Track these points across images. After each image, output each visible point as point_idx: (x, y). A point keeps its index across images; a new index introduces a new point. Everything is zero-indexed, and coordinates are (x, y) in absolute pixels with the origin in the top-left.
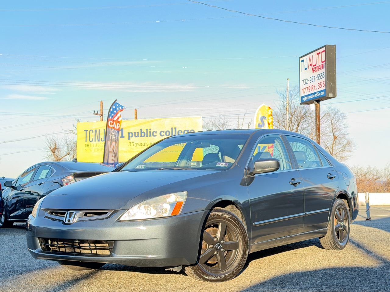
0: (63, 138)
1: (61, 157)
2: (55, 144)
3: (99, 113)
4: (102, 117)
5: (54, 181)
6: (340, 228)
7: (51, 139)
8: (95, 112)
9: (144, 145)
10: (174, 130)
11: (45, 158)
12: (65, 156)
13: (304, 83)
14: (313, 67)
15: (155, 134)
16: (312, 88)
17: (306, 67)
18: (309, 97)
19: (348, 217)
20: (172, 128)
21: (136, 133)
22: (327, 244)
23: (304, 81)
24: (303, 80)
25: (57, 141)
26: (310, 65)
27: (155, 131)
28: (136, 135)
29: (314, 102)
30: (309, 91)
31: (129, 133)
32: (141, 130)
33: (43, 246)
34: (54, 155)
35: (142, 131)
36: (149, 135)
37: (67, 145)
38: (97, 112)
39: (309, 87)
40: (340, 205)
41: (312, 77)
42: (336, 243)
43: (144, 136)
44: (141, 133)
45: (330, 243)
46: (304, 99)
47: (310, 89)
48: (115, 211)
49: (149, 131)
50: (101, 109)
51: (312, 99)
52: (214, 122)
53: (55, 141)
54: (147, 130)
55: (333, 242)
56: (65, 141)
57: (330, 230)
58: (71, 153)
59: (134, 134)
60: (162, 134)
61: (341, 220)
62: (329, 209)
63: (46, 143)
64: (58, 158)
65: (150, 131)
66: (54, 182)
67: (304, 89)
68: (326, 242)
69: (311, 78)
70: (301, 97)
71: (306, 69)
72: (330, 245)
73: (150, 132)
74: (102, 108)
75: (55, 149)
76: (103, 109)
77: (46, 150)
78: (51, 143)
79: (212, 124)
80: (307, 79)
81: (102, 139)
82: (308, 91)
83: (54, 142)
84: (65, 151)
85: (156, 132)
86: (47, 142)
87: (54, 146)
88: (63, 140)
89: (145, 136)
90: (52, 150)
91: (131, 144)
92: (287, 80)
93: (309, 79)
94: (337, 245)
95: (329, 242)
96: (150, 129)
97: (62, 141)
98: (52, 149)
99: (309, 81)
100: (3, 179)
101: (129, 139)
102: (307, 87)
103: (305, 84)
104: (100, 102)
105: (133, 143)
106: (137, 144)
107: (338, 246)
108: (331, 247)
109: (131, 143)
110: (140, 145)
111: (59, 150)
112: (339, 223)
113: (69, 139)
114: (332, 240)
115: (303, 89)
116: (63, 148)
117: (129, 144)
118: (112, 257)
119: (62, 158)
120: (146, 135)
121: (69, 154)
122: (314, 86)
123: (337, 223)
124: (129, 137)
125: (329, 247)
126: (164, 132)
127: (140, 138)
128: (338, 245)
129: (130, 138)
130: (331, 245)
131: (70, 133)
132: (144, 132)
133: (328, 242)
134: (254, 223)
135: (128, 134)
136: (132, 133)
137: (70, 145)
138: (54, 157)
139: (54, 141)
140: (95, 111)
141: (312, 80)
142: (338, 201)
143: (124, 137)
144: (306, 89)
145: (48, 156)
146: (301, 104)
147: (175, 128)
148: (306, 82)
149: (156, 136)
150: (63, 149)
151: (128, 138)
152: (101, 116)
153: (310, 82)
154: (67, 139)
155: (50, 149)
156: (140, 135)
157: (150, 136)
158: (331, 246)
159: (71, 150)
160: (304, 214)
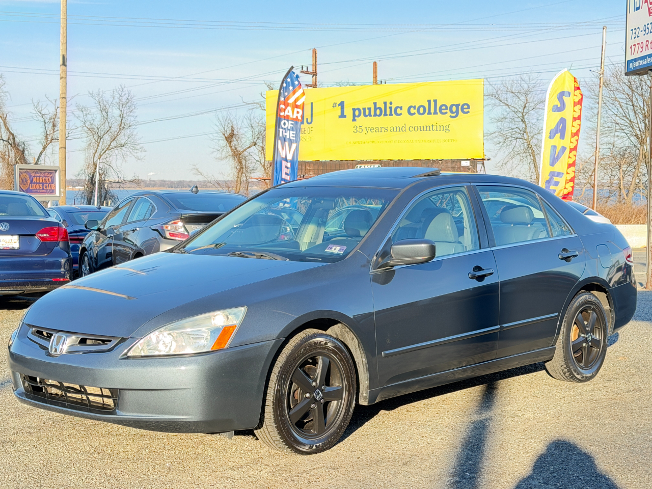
0: (246, 117)
1: (242, 150)
2: (232, 127)
3: (310, 70)
4: (316, 78)
5: (153, 227)
6: (584, 345)
7: (225, 118)
8: (302, 69)
9: (380, 130)
10: (432, 104)
11: (215, 150)
12: (249, 147)
13: (634, 36)
14: (650, 6)
15: (399, 111)
16: (647, 46)
17: (638, 6)
18: (640, 63)
19: (603, 324)
20: (429, 101)
21: (367, 109)
22: (557, 371)
23: (634, 31)
24: (632, 30)
25: (235, 123)
26: (645, 3)
27: (400, 106)
28: (366, 113)
29: (649, 71)
30: (641, 52)
31: (354, 110)
32: (375, 104)
33: (26, 384)
34: (231, 147)
35: (377, 107)
36: (388, 112)
37: (252, 127)
38: (307, 68)
39: (642, 43)
40: (586, 304)
41: (648, 24)
42: (574, 372)
43: (380, 115)
44: (376, 109)
45: (563, 370)
46: (632, 66)
47: (642, 48)
48: (123, 340)
49: (388, 105)
50: (313, 64)
51: (645, 67)
52: (509, 88)
53: (231, 121)
54: (385, 103)
55: (566, 370)
56: (249, 122)
57: (562, 349)
58: (259, 142)
59: (362, 111)
60: (412, 111)
61: (588, 331)
62: (557, 314)
63: (217, 126)
64: (237, 151)
65: (391, 106)
66: (153, 230)
67: (633, 47)
68: (556, 368)
69: (645, 25)
70: (628, 61)
71: (638, 9)
72: (562, 373)
73: (391, 108)
74: (316, 62)
75: (232, 135)
76: (318, 63)
77: (217, 138)
78: (225, 126)
79: (507, 91)
80: (638, 28)
81: (307, 119)
82: (639, 51)
83: (231, 123)
84: (249, 140)
85: (401, 108)
86: (218, 124)
87: (231, 131)
88: (245, 120)
89: (383, 115)
90: (226, 138)
91: (357, 130)
92: (604, 29)
93: (642, 29)
94: (575, 374)
95: (560, 370)
96: (391, 103)
97: (243, 122)
98: (226, 135)
99: (642, 31)
100: (98, 210)
101: (354, 120)
102: (639, 44)
103: (635, 38)
104: (312, 50)
105: (360, 128)
106: (368, 129)
107: (577, 376)
108: (565, 378)
109: (358, 127)
110: (372, 131)
111: (239, 138)
112: (583, 335)
113: (254, 118)
114: (565, 366)
115: (631, 47)
116: (246, 134)
117: (354, 129)
118: (114, 415)
119: (245, 150)
120: (383, 113)
121: (255, 145)
122: (650, 42)
123: (579, 336)
124: (354, 116)
125: (561, 377)
126: (414, 107)
127: (373, 117)
128: (578, 374)
129: (356, 118)
130: (565, 374)
131: (257, 108)
132: (380, 108)
133: (558, 370)
134: (383, 353)
135: (352, 111)
136: (359, 109)
137: (257, 129)
138: (230, 150)
139: (229, 121)
140: (302, 67)
141: (647, 31)
142: (583, 297)
143: (345, 117)
144: (637, 46)
145: (220, 148)
146: (626, 74)
147: (435, 101)
148: (637, 33)
149: (401, 114)
150: (246, 136)
151: (352, 118)
152: (313, 76)
153: (644, 35)
154: (252, 118)
155: (223, 136)
156: (372, 113)
157: (391, 114)
158: (564, 376)
159: (258, 138)
160: (499, 327)
